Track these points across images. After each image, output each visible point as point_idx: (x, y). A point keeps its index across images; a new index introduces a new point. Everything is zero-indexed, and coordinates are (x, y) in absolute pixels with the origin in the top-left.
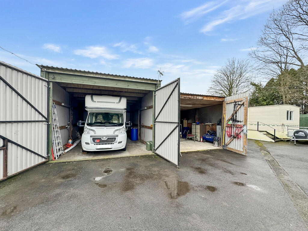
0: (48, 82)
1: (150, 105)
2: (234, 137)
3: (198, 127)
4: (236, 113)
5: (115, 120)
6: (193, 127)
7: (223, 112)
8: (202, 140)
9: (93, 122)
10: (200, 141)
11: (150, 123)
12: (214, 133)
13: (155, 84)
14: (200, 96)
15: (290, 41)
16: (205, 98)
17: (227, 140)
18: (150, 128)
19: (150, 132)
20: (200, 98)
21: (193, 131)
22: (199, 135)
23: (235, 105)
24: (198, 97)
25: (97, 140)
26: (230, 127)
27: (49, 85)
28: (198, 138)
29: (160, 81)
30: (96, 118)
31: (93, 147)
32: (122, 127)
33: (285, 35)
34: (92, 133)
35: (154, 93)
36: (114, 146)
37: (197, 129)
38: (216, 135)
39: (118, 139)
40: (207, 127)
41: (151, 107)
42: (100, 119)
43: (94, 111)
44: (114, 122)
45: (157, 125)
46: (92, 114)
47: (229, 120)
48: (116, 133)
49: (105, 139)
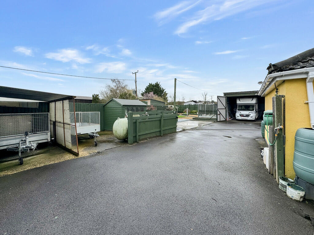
0: (225, 97)
5: (251, 108)
9: (240, 109)
25: (241, 115)
30: (241, 107)
31: (240, 118)
32: (253, 111)
34: (240, 113)
39: (251, 116)
42: (243, 108)
43: (241, 105)
44: (250, 109)
46: (239, 106)
48: (250, 113)
49: (245, 115)
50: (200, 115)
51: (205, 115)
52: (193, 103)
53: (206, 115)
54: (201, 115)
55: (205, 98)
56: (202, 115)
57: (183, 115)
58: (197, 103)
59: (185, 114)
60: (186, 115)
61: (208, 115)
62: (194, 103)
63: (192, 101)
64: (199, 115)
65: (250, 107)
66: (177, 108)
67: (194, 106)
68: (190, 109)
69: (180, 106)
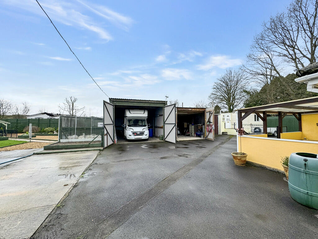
0: (113, 106)
1: (161, 114)
2: (210, 132)
3: (193, 127)
4: (210, 118)
6: (190, 127)
7: (205, 117)
8: (195, 136)
10: (194, 136)
11: (162, 125)
12: (201, 130)
13: (164, 103)
14: (190, 108)
15: (270, 58)
16: (193, 110)
17: (207, 133)
18: (162, 128)
19: (162, 130)
20: (190, 109)
21: (190, 129)
22: (193, 132)
23: (210, 113)
24: (188, 109)
25: (135, 134)
26: (208, 126)
27: (113, 107)
28: (193, 134)
29: (167, 102)
31: (133, 137)
32: (146, 127)
33: (265, 53)
34: (132, 130)
35: (163, 108)
36: (144, 137)
37: (192, 128)
38: (202, 132)
39: (145, 133)
40: (199, 127)
41: (162, 115)
44: (140, 124)
45: (166, 126)
47: (207, 122)
48: (143, 130)
49: (138, 133)
50: (64, 137)
51: (74, 136)
52: (46, 117)
53: (77, 136)
54: (67, 138)
55: (71, 107)
56: (69, 137)
57: (20, 137)
58: (54, 116)
59: (25, 134)
60: (27, 137)
61: (81, 136)
62: (49, 117)
63: (45, 113)
64: (61, 138)
65: (139, 122)
66: (6, 125)
67: (49, 120)
68: (39, 126)
69: (16, 121)
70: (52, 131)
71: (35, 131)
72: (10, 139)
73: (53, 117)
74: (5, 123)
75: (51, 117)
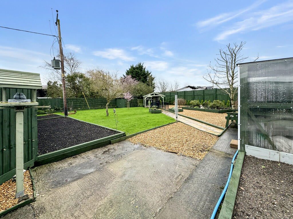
63: (189, 87)
66: (163, 98)
67: (193, 93)
68: (185, 99)
69: (169, 94)
70: (198, 105)
71: (182, 104)
72: (164, 112)
73: (195, 90)
74: (163, 96)
75: (193, 90)
